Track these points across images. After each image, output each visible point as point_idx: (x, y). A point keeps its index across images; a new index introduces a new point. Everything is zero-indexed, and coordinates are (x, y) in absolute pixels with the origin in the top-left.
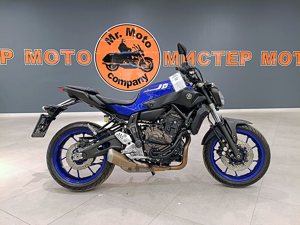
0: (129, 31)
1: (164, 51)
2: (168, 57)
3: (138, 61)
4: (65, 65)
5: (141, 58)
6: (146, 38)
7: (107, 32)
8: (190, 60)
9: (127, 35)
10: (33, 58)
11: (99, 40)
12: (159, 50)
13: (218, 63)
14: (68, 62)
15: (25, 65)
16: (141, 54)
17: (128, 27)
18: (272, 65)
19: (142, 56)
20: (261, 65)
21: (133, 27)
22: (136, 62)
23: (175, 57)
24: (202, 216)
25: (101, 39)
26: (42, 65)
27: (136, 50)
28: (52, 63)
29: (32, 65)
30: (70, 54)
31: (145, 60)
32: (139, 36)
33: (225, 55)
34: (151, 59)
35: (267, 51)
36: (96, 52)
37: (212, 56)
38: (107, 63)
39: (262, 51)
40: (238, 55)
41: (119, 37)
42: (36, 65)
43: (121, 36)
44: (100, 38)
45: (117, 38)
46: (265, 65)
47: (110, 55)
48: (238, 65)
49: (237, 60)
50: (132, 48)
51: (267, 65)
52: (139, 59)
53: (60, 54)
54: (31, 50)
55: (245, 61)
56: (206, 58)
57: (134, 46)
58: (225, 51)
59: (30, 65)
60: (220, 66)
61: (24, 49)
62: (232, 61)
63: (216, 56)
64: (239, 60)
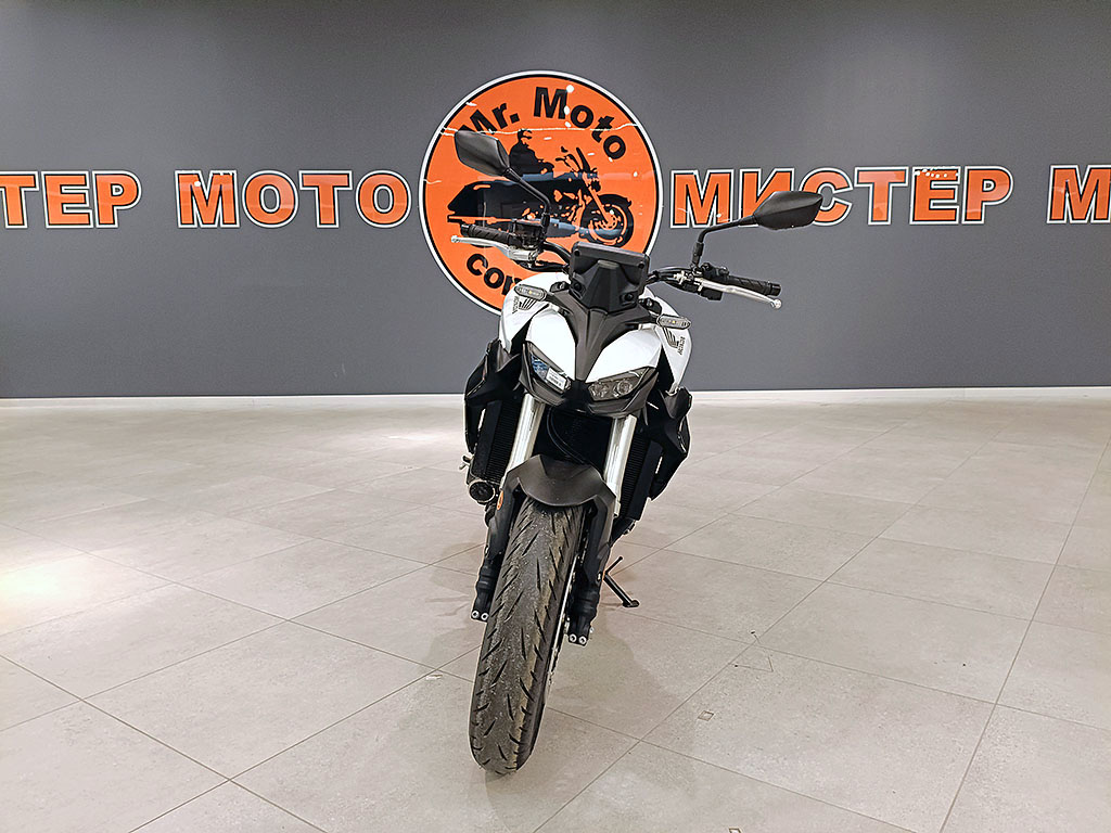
0: (547, 99)
1: (673, 172)
2: (688, 194)
3: (576, 209)
4: (319, 226)
5: (589, 199)
6: (606, 122)
7: (465, 105)
9: (539, 115)
10: (207, 201)
11: (438, 132)
12: (655, 169)
13: (880, 214)
14: (327, 218)
15: (180, 226)
16: (588, 182)
17: (542, 83)
18: (1092, 221)
19: (593, 192)
20: (1048, 222)
21: (559, 84)
22: (568, 214)
23: (716, 193)
24: (786, 763)
25: (443, 131)
26: (238, 225)
27: (568, 170)
28: (273, 222)
29: (202, 226)
30: (334, 187)
31: (601, 207)
32: (582, 117)
33: (906, 184)
34: (626, 199)
35: (1076, 167)
36: (425, 178)
37: (856, 185)
38: (463, 218)
39: (1052, 167)
40: (958, 182)
41: (508, 120)
42: (216, 226)
43: (515, 118)
44: (442, 126)
45: (503, 124)
46: (1065, 221)
47: (475, 188)
48: (957, 222)
49: (956, 201)
50: (557, 160)
51: (1071, 221)
52: (581, 202)
53: (298, 188)
54: (199, 172)
55: (984, 204)
56: (835, 195)
57: (562, 155)
58: (907, 168)
59: (196, 226)
60: (889, 223)
61: (177, 172)
62: (934, 204)
63: (871, 186)
64: (959, 203)
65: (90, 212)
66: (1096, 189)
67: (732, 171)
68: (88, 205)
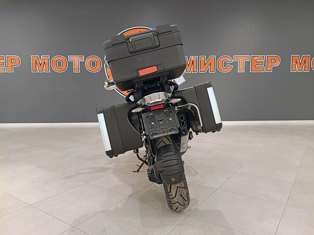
4: (74, 72)
8: (209, 66)
10: (40, 65)
13: (241, 69)
14: (77, 69)
15: (32, 72)
17: (141, 30)
18: (304, 71)
20: (291, 71)
23: (193, 63)
26: (50, 72)
28: (60, 71)
29: (39, 72)
30: (78, 61)
33: (249, 60)
35: (299, 55)
37: (234, 61)
39: (292, 56)
40: (264, 60)
42: (43, 72)
46: (296, 71)
48: (264, 72)
49: (263, 65)
51: (298, 71)
53: (68, 61)
54: (38, 56)
55: (272, 66)
56: (228, 64)
58: (249, 56)
59: (37, 72)
60: (244, 72)
61: (31, 56)
62: (257, 66)
63: (238, 61)
64: (265, 66)
65: (5, 67)
66: (305, 62)
67: (197, 56)
68: (4, 66)
